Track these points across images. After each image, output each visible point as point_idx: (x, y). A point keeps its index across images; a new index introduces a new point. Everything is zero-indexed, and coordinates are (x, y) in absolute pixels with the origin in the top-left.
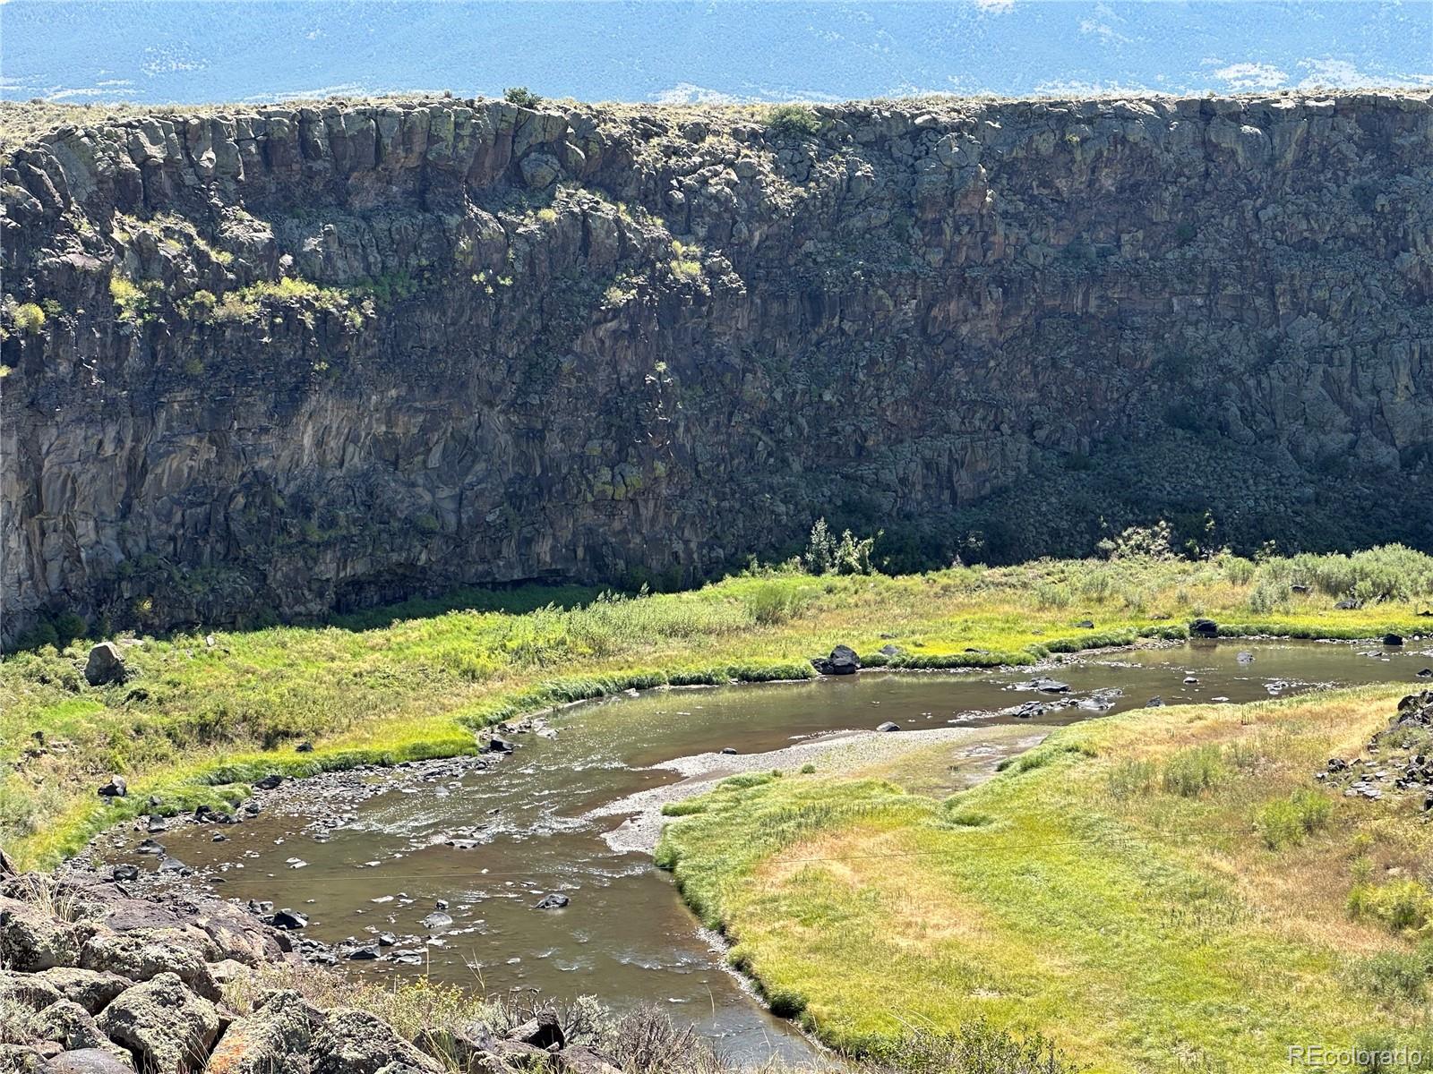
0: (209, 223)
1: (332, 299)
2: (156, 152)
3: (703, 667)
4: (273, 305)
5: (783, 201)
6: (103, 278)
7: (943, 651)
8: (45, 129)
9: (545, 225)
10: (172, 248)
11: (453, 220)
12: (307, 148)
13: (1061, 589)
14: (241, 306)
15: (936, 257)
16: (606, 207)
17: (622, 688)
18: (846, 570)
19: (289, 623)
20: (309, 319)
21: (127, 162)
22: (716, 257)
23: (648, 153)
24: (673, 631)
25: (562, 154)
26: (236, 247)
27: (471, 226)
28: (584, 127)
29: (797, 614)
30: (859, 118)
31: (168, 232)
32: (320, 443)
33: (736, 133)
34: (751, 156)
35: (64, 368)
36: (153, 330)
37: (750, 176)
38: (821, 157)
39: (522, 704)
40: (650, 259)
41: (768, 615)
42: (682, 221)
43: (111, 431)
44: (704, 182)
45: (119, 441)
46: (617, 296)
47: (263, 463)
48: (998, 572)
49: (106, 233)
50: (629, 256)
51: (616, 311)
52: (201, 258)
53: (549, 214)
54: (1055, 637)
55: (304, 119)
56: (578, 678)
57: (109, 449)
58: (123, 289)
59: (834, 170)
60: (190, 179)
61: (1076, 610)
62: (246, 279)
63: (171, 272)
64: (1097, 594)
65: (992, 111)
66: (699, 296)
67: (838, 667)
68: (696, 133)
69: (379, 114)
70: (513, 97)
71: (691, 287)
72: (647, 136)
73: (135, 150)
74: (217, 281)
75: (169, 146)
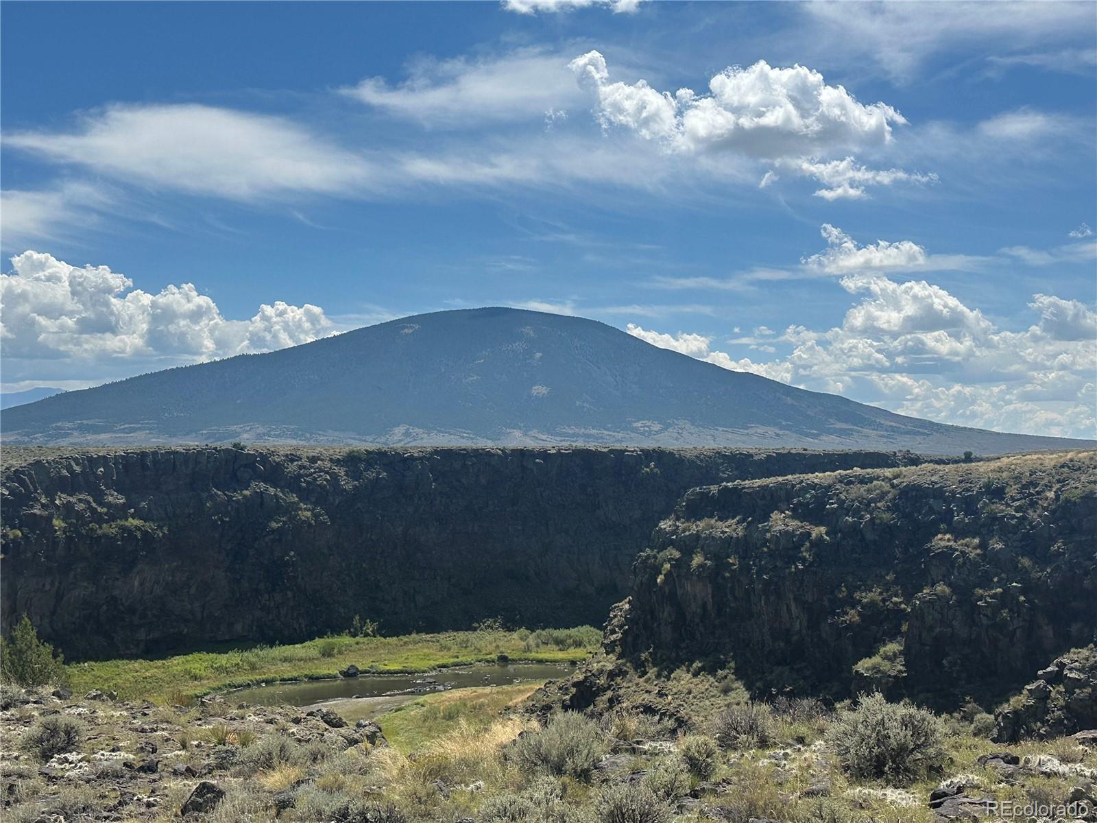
0: (99, 497)
1: (149, 526)
2: (78, 469)
3: (295, 674)
4: (124, 529)
5: (349, 487)
6: (49, 519)
7: (393, 667)
8: (31, 460)
9: (245, 496)
10: (80, 507)
11: (204, 495)
12: (144, 467)
13: (449, 644)
14: (110, 529)
15: (410, 510)
16: (272, 490)
17: (258, 683)
18: (366, 635)
19: (122, 657)
20: (139, 534)
21: (65, 472)
22: (318, 510)
23: (292, 467)
24: (285, 660)
25: (254, 468)
26: (109, 505)
27: (212, 497)
28: (264, 458)
29: (340, 652)
30: (381, 454)
31: (80, 500)
32: (141, 584)
33: (331, 460)
34: (336, 470)
35: (29, 554)
36: (69, 539)
37: (335, 477)
38: (365, 470)
39: (214, 689)
40: (291, 509)
41: (327, 653)
42: (304, 495)
43: (49, 580)
44: (315, 479)
45: (52, 584)
46: (274, 525)
47: (116, 593)
48: (428, 637)
49: (53, 501)
50: (279, 509)
51: (273, 531)
52: (93, 511)
53: (246, 492)
54: (441, 662)
55: (143, 455)
56: (239, 679)
57: (47, 587)
58: (57, 523)
59: (371, 475)
60: (92, 479)
61: (455, 649)
62: (112, 518)
63: (80, 516)
64: (464, 645)
65: (436, 452)
66: (310, 525)
67: (350, 674)
68: (313, 460)
69: (175, 453)
70: (235, 446)
71: (307, 522)
72: (292, 461)
73: (69, 468)
74: (98, 519)
75: (84, 466)
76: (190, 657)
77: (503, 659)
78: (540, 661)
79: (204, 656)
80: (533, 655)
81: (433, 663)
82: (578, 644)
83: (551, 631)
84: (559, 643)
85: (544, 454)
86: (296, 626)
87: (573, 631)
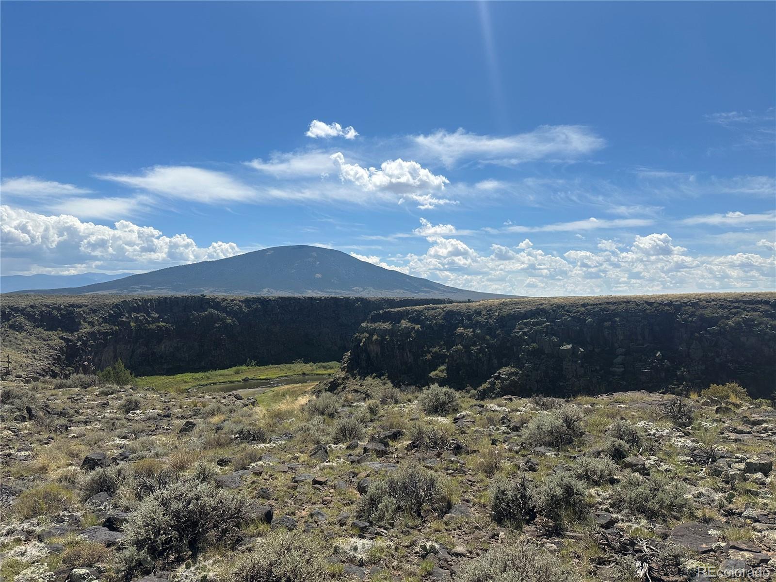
0: (148, 314)
1: (168, 325)
2: (140, 303)
3: (224, 380)
4: (158, 326)
5: (246, 311)
6: (129, 322)
7: (262, 378)
8: (122, 300)
9: (205, 314)
10: (141, 318)
11: (189, 314)
12: (166, 303)
13: (284, 368)
14: (153, 326)
15: (270, 319)
16: (216, 312)
17: (210, 384)
18: (252, 366)
19: (157, 375)
20: (164, 328)
21: (135, 305)
22: (234, 319)
23: (224, 304)
24: (221, 375)
25: (209, 304)
26: (153, 318)
27: (193, 315)
28: (213, 300)
29: (242, 372)
30: (258, 299)
31: (141, 315)
32: (165, 347)
33: (239, 301)
34: (241, 304)
35: (121, 336)
36: (137, 330)
37: (240, 307)
38: (252, 304)
39: (193, 386)
40: (223, 320)
41: (237, 373)
42: (228, 314)
43: (129, 346)
44: (233, 308)
45: (131, 347)
46: (217, 325)
47: (155, 350)
48: (276, 366)
49: (130, 316)
50: (219, 319)
51: (217, 327)
52: (146, 319)
53: (206, 313)
54: (280, 375)
55: (166, 299)
56: (202, 383)
57: (128, 348)
58: (132, 324)
59: (254, 306)
60: (146, 307)
61: (286, 371)
62: (154, 322)
63: (141, 321)
64: (289, 369)
65: (280, 298)
66: (231, 325)
67: (246, 380)
68: (232, 301)
69: (178, 298)
70: (202, 295)
71: (229, 324)
72: (224, 301)
73: (137, 303)
74: (148, 323)
75: (143, 303)
76: (184, 375)
77: (304, 374)
78: (317, 374)
79: (189, 374)
80: (315, 372)
81: (277, 376)
82: (332, 368)
83: (321, 363)
84: (324, 367)
85: (320, 299)
86: (225, 363)
87: (330, 363)
